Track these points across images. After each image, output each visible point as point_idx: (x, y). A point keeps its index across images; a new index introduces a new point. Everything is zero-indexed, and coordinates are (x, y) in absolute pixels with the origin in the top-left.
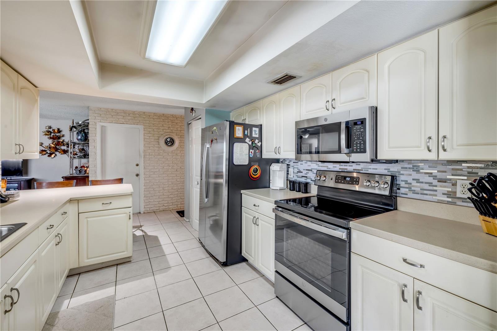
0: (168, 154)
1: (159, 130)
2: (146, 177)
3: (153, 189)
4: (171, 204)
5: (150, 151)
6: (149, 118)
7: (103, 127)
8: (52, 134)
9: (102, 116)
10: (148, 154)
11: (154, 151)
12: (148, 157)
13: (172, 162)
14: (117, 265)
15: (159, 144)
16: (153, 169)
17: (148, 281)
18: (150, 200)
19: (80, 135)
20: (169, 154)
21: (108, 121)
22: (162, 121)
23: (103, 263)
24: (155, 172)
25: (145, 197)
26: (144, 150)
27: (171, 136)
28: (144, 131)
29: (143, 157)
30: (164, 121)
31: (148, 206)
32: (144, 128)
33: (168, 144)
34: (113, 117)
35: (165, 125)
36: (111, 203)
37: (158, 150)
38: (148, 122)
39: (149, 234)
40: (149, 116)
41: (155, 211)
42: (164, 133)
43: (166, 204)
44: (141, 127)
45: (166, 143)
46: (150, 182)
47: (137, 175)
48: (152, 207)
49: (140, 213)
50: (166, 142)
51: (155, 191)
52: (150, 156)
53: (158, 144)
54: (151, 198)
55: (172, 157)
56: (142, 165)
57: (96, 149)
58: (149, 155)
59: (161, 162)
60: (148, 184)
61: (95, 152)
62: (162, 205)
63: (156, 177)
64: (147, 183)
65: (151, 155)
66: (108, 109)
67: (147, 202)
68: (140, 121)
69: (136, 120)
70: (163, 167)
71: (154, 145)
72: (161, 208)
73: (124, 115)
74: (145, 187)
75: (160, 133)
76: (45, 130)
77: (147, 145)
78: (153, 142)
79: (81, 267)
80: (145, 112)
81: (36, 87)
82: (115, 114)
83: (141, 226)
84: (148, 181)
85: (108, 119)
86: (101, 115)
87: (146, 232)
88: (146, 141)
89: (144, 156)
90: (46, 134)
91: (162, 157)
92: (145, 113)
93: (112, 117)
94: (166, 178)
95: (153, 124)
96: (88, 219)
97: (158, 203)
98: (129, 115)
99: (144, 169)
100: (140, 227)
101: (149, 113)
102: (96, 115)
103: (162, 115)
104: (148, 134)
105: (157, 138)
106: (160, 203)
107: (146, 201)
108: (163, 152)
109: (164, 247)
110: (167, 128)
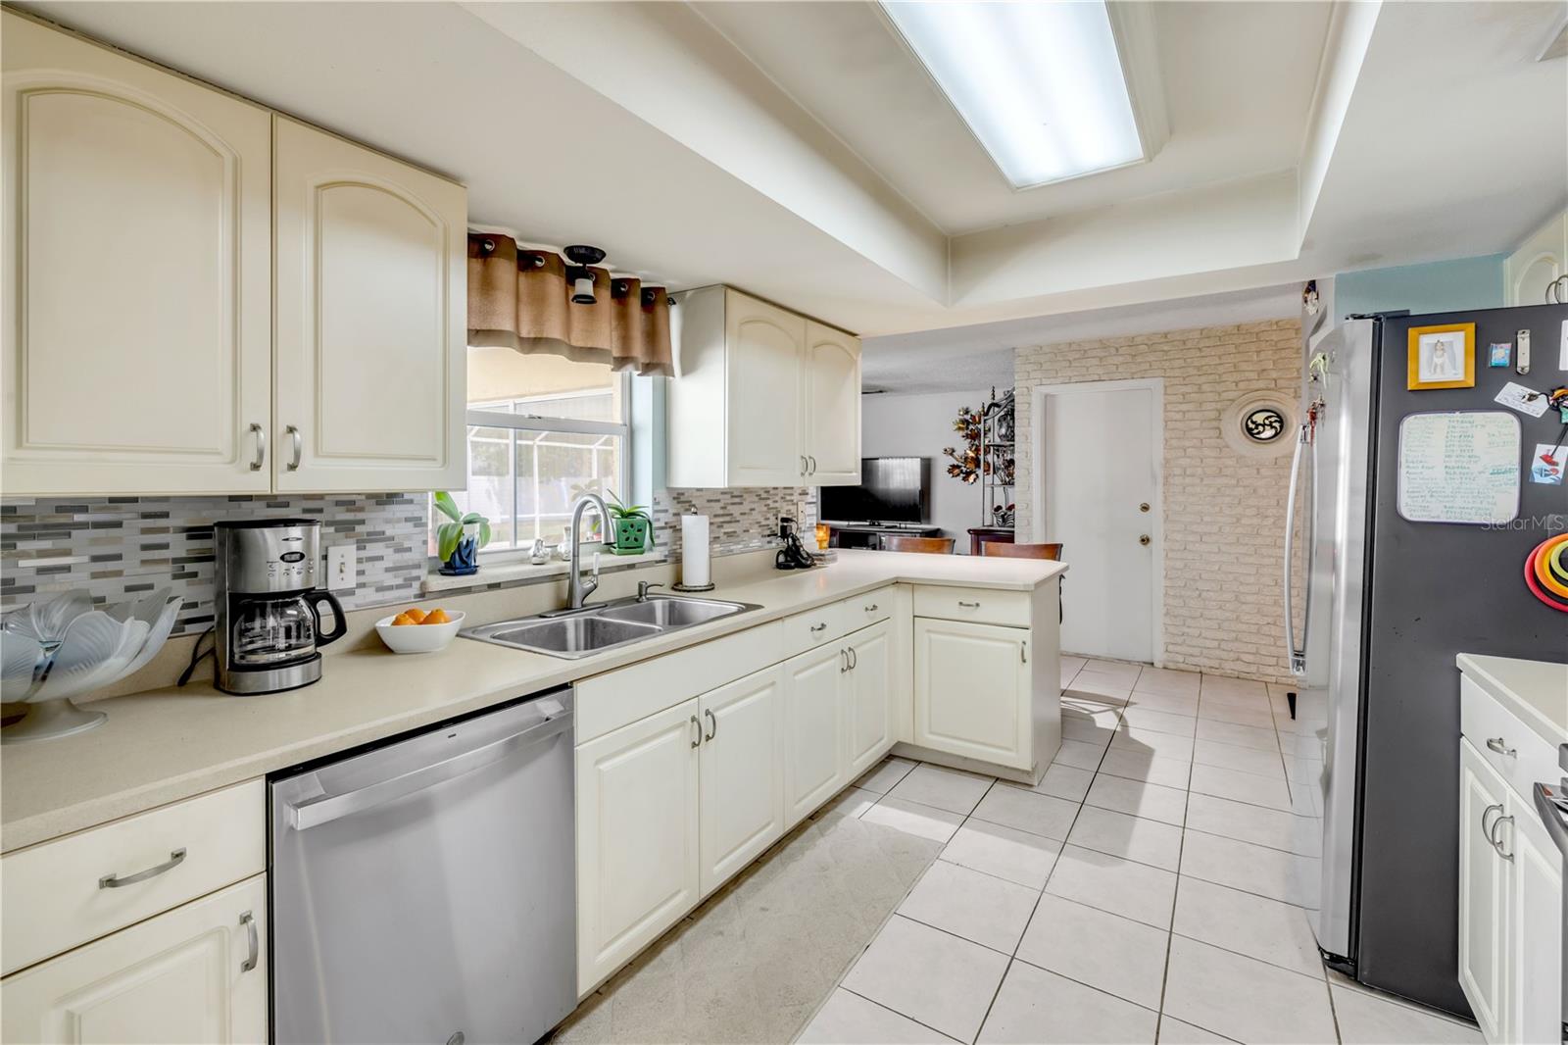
0: (1258, 469)
1: (1220, 388)
2: (1173, 550)
3: (1198, 592)
4: (1273, 661)
5: (1188, 460)
6: (1182, 350)
7: (1048, 399)
8: (971, 427)
9: (1045, 367)
10: (1178, 471)
11: (1202, 461)
12: (1178, 480)
13: (1273, 502)
14: (997, 779)
15: (1219, 437)
16: (1199, 523)
17: (1035, 859)
18: (1186, 630)
19: (1005, 425)
20: (1263, 471)
21: (1061, 380)
22: (1234, 351)
23: (966, 758)
24: (1205, 534)
25: (1167, 614)
26: (1165, 459)
27: (1268, 403)
28: (1165, 394)
29: (1160, 480)
30: (1241, 349)
31: (1178, 649)
32: (1166, 387)
33: (1259, 433)
34: (1073, 364)
35: (1244, 366)
36: (978, 605)
37: (1215, 458)
38: (1177, 363)
39: (1134, 734)
40: (1184, 342)
41: (1204, 670)
42: (1241, 393)
43: (1247, 655)
44: (1156, 384)
45: (1250, 430)
46: (1186, 565)
47: (1143, 540)
48: (1192, 655)
49: (1152, 664)
50: (1247, 425)
51: (1204, 600)
52: (1188, 480)
53: (1217, 435)
54: (1189, 622)
55: (1276, 484)
56: (1157, 507)
57: (1030, 460)
58: (1184, 475)
59: (1227, 500)
60: (1179, 572)
61: (1028, 470)
62: (1232, 654)
63: (1210, 552)
64: (1178, 569)
65: (1188, 476)
66: (1059, 345)
67: (1175, 632)
68: (1150, 366)
69: (1140, 363)
70: (1238, 520)
71: (1202, 442)
72: (1229, 667)
73: (1104, 354)
74: (1169, 583)
75: (1225, 396)
76: (958, 418)
77: (1174, 442)
78: (1196, 429)
79: (918, 747)
80: (1169, 333)
81: (854, 335)
82: (1077, 356)
83: (1127, 704)
84: (1179, 564)
85: (1059, 375)
86: (1041, 364)
87: (1127, 726)
88: (1173, 429)
89: (1166, 478)
90: (960, 428)
91: (1234, 482)
92: (1169, 336)
93: (1070, 367)
94: (1251, 560)
95: (1199, 368)
96: (933, 636)
97: (1216, 644)
98: (1117, 350)
99: (1165, 522)
100: (1119, 706)
101: (1183, 332)
102: (1029, 367)
103: (1236, 331)
104: (1181, 403)
105: (1213, 415)
106: (1224, 645)
107: (1172, 629)
108: (1237, 462)
109: (1149, 791)
110: (1253, 375)
